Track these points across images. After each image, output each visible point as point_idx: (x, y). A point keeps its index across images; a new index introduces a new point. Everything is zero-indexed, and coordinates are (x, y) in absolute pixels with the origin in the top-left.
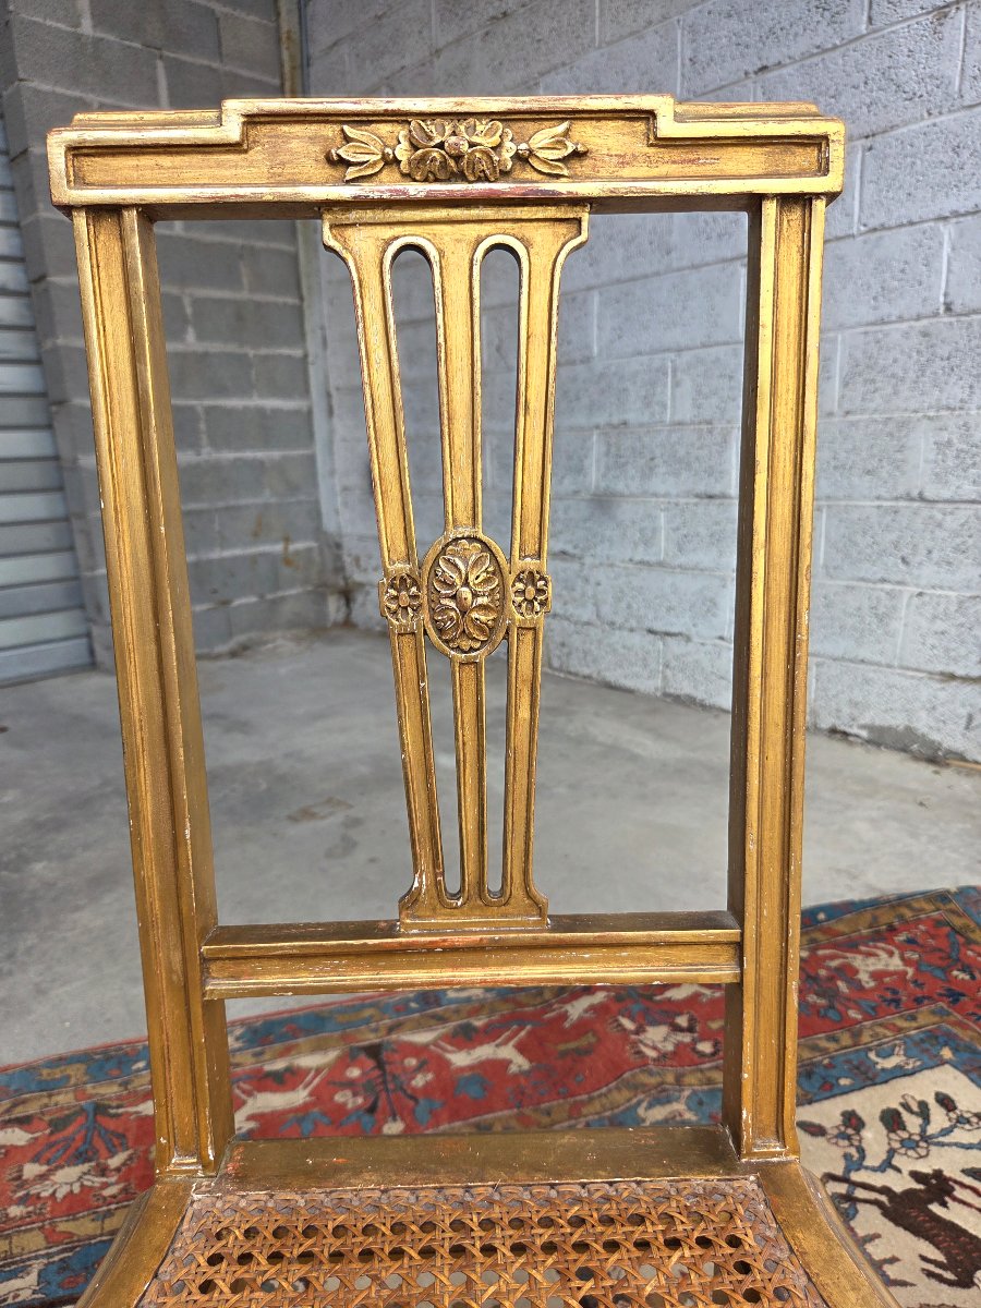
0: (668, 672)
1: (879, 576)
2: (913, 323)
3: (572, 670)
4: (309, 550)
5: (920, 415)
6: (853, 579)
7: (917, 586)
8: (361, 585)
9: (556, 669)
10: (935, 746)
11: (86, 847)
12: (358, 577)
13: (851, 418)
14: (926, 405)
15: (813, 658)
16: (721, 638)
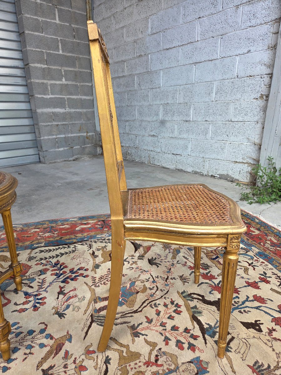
0: (177, 164)
1: (222, 139)
2: (230, 80)
4: (93, 135)
5: (231, 101)
6: (217, 140)
7: (230, 141)
10: (233, 178)
11: (43, 194)
13: (217, 102)
14: (233, 99)
15: (208, 159)
16: (188, 155)
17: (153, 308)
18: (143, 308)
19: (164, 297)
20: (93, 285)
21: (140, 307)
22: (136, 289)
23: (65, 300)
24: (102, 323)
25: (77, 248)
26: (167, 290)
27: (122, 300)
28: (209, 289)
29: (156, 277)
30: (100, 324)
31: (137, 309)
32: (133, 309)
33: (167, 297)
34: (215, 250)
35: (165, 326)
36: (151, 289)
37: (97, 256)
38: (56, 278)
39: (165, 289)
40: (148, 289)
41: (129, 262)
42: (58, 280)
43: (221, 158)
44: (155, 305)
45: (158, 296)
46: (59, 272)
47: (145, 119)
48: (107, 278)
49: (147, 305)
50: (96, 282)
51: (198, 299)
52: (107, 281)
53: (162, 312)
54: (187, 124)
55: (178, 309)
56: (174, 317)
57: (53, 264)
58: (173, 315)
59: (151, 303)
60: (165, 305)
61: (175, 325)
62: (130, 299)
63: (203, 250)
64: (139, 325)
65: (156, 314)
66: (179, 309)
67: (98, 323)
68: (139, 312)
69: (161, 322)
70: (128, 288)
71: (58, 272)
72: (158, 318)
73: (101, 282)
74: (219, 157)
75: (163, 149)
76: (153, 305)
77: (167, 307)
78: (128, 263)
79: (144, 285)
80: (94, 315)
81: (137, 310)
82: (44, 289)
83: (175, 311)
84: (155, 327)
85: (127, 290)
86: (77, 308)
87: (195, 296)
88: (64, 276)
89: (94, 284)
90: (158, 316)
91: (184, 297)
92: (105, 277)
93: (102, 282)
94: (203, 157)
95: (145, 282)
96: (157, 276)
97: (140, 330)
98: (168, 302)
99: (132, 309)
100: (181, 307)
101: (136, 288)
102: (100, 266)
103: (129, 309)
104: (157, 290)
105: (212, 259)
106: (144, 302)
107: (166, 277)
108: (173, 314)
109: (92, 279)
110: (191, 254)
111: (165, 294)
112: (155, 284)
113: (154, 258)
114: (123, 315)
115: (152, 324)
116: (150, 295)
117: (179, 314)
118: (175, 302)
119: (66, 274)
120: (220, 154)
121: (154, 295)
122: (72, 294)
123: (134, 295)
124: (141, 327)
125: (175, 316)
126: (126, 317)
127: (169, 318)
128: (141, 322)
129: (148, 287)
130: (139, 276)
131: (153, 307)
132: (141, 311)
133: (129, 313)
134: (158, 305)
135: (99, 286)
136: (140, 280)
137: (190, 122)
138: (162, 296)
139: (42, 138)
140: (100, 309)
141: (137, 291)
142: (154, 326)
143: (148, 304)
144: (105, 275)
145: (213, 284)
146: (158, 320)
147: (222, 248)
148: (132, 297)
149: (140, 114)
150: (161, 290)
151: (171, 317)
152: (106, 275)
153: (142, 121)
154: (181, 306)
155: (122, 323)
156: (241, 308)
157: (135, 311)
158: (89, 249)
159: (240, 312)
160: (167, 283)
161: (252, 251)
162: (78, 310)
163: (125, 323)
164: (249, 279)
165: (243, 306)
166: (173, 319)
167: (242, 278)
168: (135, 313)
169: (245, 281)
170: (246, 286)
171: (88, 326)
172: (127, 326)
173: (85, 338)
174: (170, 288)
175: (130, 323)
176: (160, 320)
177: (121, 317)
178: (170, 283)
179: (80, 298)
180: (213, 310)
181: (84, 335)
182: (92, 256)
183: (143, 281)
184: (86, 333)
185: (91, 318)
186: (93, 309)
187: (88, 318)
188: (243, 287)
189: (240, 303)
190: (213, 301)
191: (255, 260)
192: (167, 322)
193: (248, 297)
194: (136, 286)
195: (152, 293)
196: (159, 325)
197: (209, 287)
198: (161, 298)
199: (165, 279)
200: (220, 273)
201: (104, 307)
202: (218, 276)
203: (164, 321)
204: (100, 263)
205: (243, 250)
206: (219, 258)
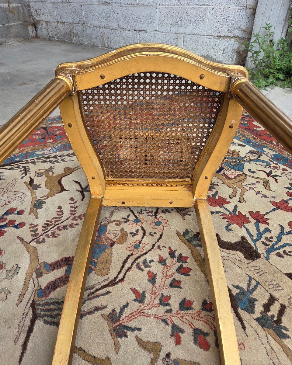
3: (112, 47)
4: (18, 7)
6: (195, 5)
8: (40, 21)
9: (106, 47)
12: (38, 18)
15: (182, 35)
16: (156, 31)
17: (142, 270)
18: (126, 272)
19: (156, 245)
20: (33, 240)
21: (120, 272)
22: (109, 239)
24: (54, 318)
26: (161, 233)
29: (138, 212)
30: (51, 322)
31: (115, 276)
32: (109, 278)
33: (162, 246)
35: (169, 304)
36: (134, 235)
37: (38, 186)
39: (156, 231)
40: (129, 235)
43: (200, 33)
44: (145, 262)
45: (148, 246)
48: (57, 223)
49: (132, 266)
50: (38, 234)
52: (58, 228)
53: (158, 274)
55: (184, 264)
56: (179, 282)
58: (177, 279)
59: (137, 262)
60: (162, 261)
61: (185, 299)
62: (101, 259)
64: (122, 310)
65: (149, 281)
66: (185, 265)
67: (46, 318)
68: (120, 281)
69: (160, 296)
72: (154, 289)
73: (47, 233)
74: (196, 32)
75: (121, 23)
76: (141, 264)
77: (165, 265)
79: (122, 229)
80: (37, 303)
81: (116, 278)
83: (180, 270)
84: (151, 308)
86: (3, 293)
89: (34, 237)
90: (153, 284)
91: (189, 241)
92: (53, 222)
93: (50, 233)
94: (176, 33)
95: (123, 224)
96: (139, 211)
97: (125, 320)
98: (165, 253)
99: (106, 277)
100: (187, 260)
101: (109, 236)
102: (44, 202)
103: (102, 279)
104: (144, 234)
106: (126, 260)
107: (155, 210)
108: (178, 277)
109: (31, 229)
111: (158, 240)
112: (140, 224)
114: (92, 293)
115: (146, 304)
116: (134, 246)
117: (188, 275)
118: (176, 251)
120: (199, 26)
121: (141, 245)
123: (107, 251)
124: (127, 312)
125: (181, 280)
126: (98, 296)
127: (172, 285)
128: (125, 303)
129: (128, 232)
130: (112, 213)
131: (143, 267)
132: (122, 280)
133: (102, 287)
134: (150, 263)
135: (44, 241)
136: (114, 221)
138: (154, 245)
140: (48, 287)
141: (111, 242)
142: (150, 306)
143: (133, 263)
144: (53, 219)
145: (228, 213)
146: (155, 294)
148: (103, 254)
150: (150, 233)
151: (176, 284)
152: (55, 218)
154: (187, 258)
155: (92, 310)
156: (278, 249)
157: (112, 281)
158: (24, 175)
159: (279, 255)
160: (158, 220)
161: (265, 154)
162: (5, 297)
163: (97, 309)
164: (274, 197)
165: (280, 244)
166: (179, 287)
167: (265, 196)
168: (112, 285)
169: (271, 202)
170: (273, 210)
171: (27, 329)
172: (102, 314)
173: (21, 360)
174: (165, 227)
175: (106, 309)
176: (158, 293)
177: (89, 297)
178: (163, 220)
179: (10, 271)
180: (238, 258)
181: (19, 351)
182: (29, 187)
183: (119, 223)
184: (25, 346)
185: (32, 310)
186: (35, 289)
187: (27, 310)
188: (271, 211)
189: (275, 240)
190: (236, 242)
191: (273, 167)
192: (171, 295)
193: (282, 228)
194: (109, 233)
195: (136, 241)
196: (158, 304)
197: (223, 218)
198: (152, 248)
199: (153, 214)
200: (233, 193)
201: (56, 283)
202: (231, 198)
203: (166, 294)
204: (44, 198)
205: (254, 154)
206: (224, 170)
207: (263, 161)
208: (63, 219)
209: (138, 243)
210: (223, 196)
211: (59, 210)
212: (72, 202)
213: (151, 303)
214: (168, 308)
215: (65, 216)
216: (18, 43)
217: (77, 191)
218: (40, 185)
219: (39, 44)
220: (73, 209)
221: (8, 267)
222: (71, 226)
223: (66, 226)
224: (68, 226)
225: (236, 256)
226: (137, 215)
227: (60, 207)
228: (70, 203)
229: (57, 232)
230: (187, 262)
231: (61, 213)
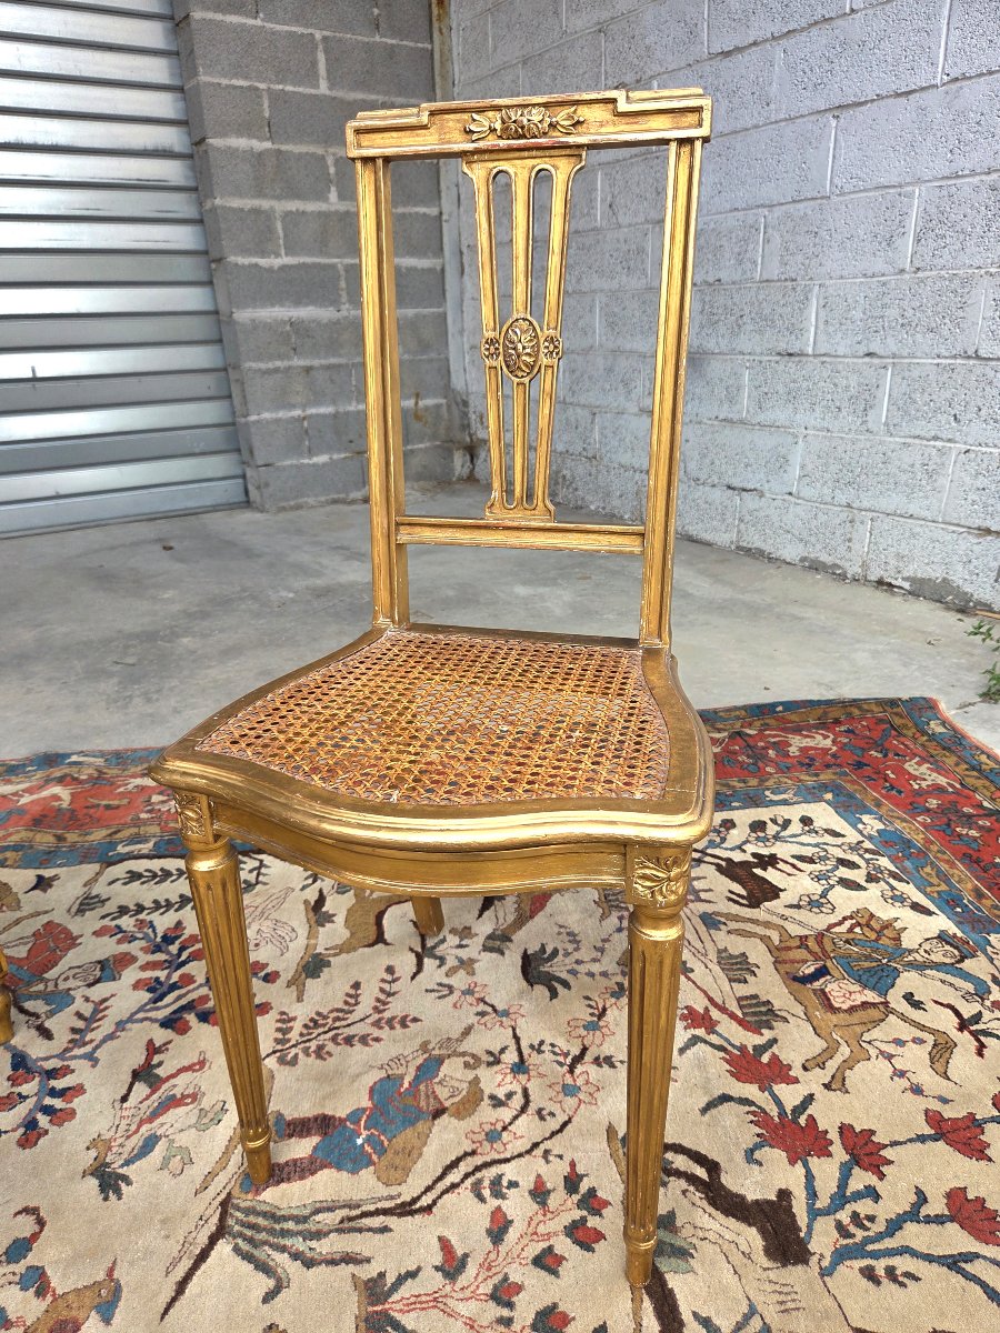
5: (983, 271)
6: (910, 437)
13: (920, 274)
14: (989, 261)
15: (868, 513)
16: (790, 494)
18: (443, 1193)
19: (542, 1147)
20: (274, 1052)
21: (429, 1189)
22: (436, 1097)
23: (151, 1109)
24: (256, 1247)
25: (264, 875)
26: (567, 1119)
27: (368, 1140)
28: (749, 1135)
29: (532, 1047)
30: (247, 1252)
31: (415, 1195)
32: (399, 1195)
33: (555, 1152)
34: (820, 937)
35: (510, 1305)
36: (497, 1103)
37: (329, 918)
38: (146, 1004)
39: (556, 1108)
40: (486, 1101)
41: (442, 960)
42: (152, 1014)
43: (924, 514)
44: (496, 1183)
45: (519, 1142)
46: (168, 977)
47: (628, 347)
48: (337, 1024)
49: (462, 1181)
50: (289, 1040)
51: (692, 1179)
52: (334, 1039)
53: (516, 1224)
54: (792, 364)
55: (589, 1218)
56: (560, 1259)
57: (159, 939)
58: (558, 1250)
59: (479, 1175)
60: (540, 1193)
61: (555, 1306)
62: (399, 1142)
63: (768, 932)
64: (401, 1280)
65: (489, 1232)
66: (593, 1222)
67: (240, 1241)
68: (421, 1210)
69: (500, 1277)
70: (406, 1085)
71: (162, 975)
72: (493, 1256)
73: (308, 1044)
74: (913, 509)
75: (692, 466)
76: (486, 1183)
77: (543, 1204)
78: (440, 966)
79: (476, 1080)
80: (235, 1201)
81: (415, 1200)
82: (88, 1048)
83: (575, 1230)
84: (467, 1299)
85: (400, 1094)
86: (179, 1157)
87: (680, 1162)
88: (179, 998)
89: (279, 1047)
90: (494, 1244)
92: (330, 1020)
93: (313, 1045)
94: (849, 506)
95: (483, 1066)
96: (536, 1043)
97: (398, 1307)
98: (554, 1175)
99: (393, 1190)
100: (604, 1212)
101: (438, 1089)
102: (328, 964)
103: (384, 1191)
104: (523, 1109)
105: (795, 979)
106: (454, 1164)
107: (576, 1051)
108: (563, 1246)
109: (279, 1025)
110: (709, 945)
111: (553, 1134)
112: (523, 1078)
113: (549, 950)
114: (351, 1219)
115: (459, 1285)
116: (487, 1134)
117: (589, 1249)
118: (585, 1178)
119: (191, 987)
120: (921, 494)
121: (505, 1134)
122: (181, 1084)
123: (420, 1126)
124: (406, 1290)
125: (566, 1255)
126: (360, 1230)
127: (538, 1261)
128: (414, 1267)
129: (487, 1092)
130: (467, 1031)
131: (486, 1193)
132: (428, 1209)
133: (377, 1212)
134: (508, 1188)
135: (294, 1062)
136: (463, 1054)
137: (804, 359)
138: (536, 1145)
139: (253, 418)
141: (438, 1105)
142: (468, 1293)
143: (467, 1176)
144: (332, 1011)
145: (774, 1112)
146: (489, 1269)
147: (851, 930)
148: (409, 1131)
149: (611, 325)
150: (539, 1112)
151: (548, 1261)
152: (338, 1010)
153: (617, 352)
154: (606, 1204)
155: (337, 1257)
156: (876, 1255)
157: (403, 1204)
158: (310, 881)
159: (869, 1274)
160: (575, 1081)
161: (986, 954)
162: (180, 1168)
163: (348, 1259)
164: (945, 1101)
165: (888, 1243)
166: (554, 1272)
167: (917, 1090)
168: (401, 1215)
169: (927, 1112)
170: (922, 1139)
171: (198, 1252)
172: (354, 1275)
173: (166, 1311)
174: (582, 1106)
175: (366, 1266)
176: (498, 1269)
177: (341, 1225)
178: (587, 1082)
179: (207, 1112)
180: (744, 1247)
181: (169, 1292)
182: (311, 914)
183: (473, 1062)
184: (181, 1287)
185: (221, 1214)
186: (242, 1169)
187: (210, 1211)
188: (911, 1140)
189: (879, 1227)
190: (757, 1201)
191: (993, 1003)
192: (526, 1284)
193: (922, 1198)
194: (440, 1083)
195: (497, 1120)
196: (487, 1295)
197: (751, 1122)
198: (529, 1152)
199: (569, 1061)
200: (819, 1055)
201: (286, 1169)
202: (805, 1068)
203: (514, 1278)
204: (332, 952)
205: (948, 947)
206: (829, 977)
207: (967, 976)
208: (352, 1018)
209: (499, 1127)
210: (785, 1058)
211: (352, 992)
212: (389, 978)
213: (472, 1288)
214: (506, 1312)
215: (360, 1011)
216: (418, 494)
217: (411, 950)
218: (334, 915)
219: (470, 500)
220: (383, 997)
221: (206, 1103)
222: (364, 1040)
223: (354, 1036)
224: (357, 1038)
225: (740, 1241)
226: (526, 1051)
227: (357, 986)
228: (383, 981)
229: (330, 1047)
230: (601, 1215)
231: (352, 1001)
